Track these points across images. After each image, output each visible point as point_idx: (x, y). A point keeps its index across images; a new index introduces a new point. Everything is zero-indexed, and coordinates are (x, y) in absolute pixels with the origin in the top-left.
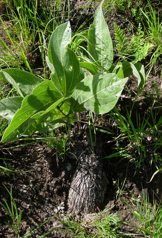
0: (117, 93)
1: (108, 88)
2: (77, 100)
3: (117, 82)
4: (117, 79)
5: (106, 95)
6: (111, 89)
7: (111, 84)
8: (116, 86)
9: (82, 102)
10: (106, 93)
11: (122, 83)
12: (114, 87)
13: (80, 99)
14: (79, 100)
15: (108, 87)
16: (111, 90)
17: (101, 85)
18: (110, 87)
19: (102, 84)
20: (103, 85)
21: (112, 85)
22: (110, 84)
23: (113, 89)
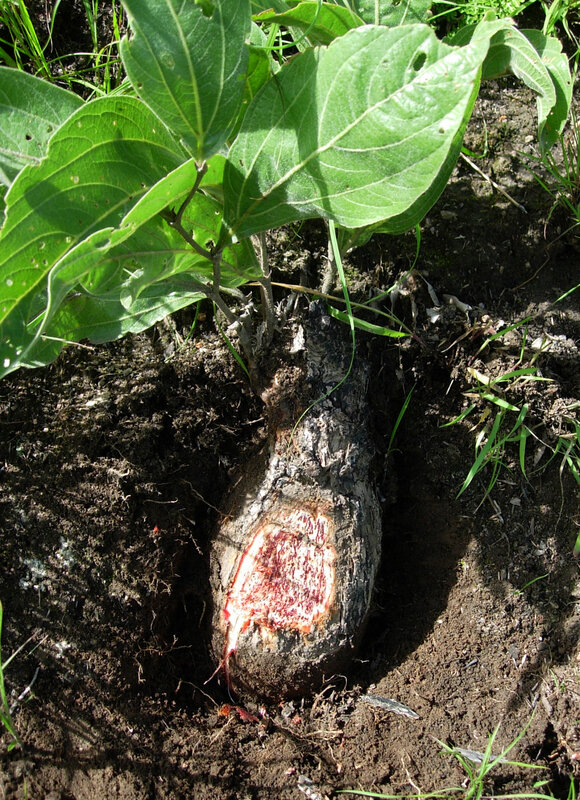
0: (442, 116)
1: (397, 97)
2: (254, 174)
3: (439, 62)
4: (435, 49)
5: (392, 128)
6: (412, 97)
7: (413, 77)
8: (437, 82)
9: (279, 183)
10: (389, 122)
11: (462, 67)
12: (427, 87)
13: (270, 168)
14: (262, 174)
15: (398, 93)
16: (413, 104)
17: (363, 85)
18: (409, 88)
19: (368, 81)
20: (375, 83)
21: (416, 80)
22: (406, 78)
23: (420, 100)
